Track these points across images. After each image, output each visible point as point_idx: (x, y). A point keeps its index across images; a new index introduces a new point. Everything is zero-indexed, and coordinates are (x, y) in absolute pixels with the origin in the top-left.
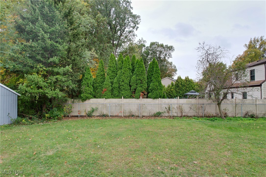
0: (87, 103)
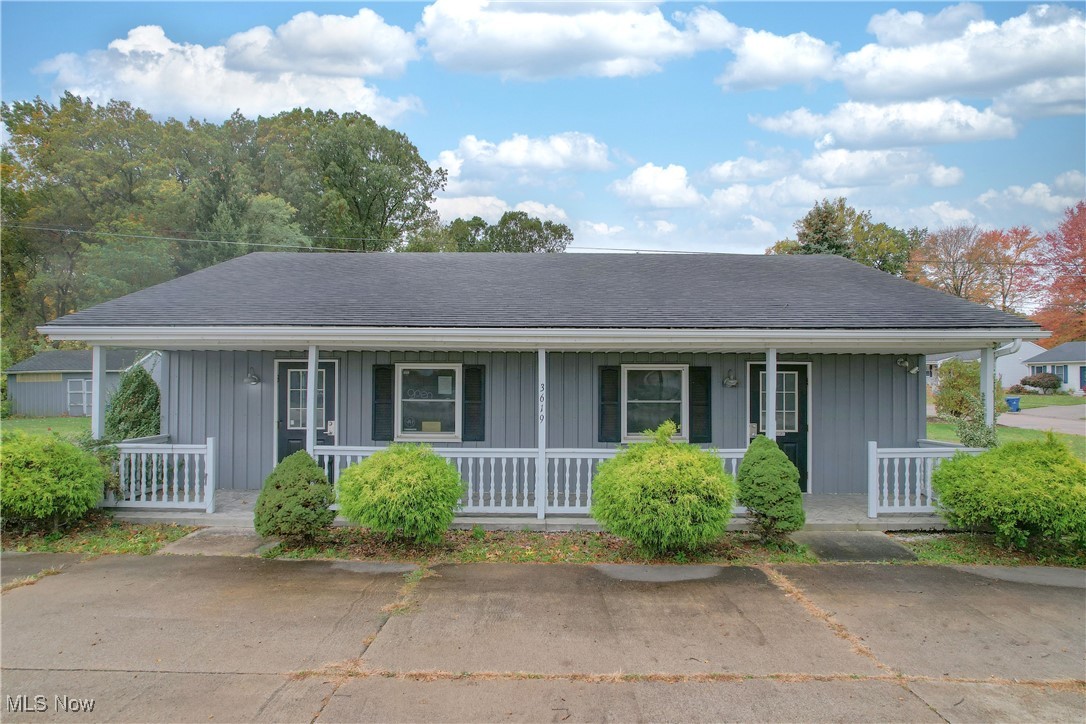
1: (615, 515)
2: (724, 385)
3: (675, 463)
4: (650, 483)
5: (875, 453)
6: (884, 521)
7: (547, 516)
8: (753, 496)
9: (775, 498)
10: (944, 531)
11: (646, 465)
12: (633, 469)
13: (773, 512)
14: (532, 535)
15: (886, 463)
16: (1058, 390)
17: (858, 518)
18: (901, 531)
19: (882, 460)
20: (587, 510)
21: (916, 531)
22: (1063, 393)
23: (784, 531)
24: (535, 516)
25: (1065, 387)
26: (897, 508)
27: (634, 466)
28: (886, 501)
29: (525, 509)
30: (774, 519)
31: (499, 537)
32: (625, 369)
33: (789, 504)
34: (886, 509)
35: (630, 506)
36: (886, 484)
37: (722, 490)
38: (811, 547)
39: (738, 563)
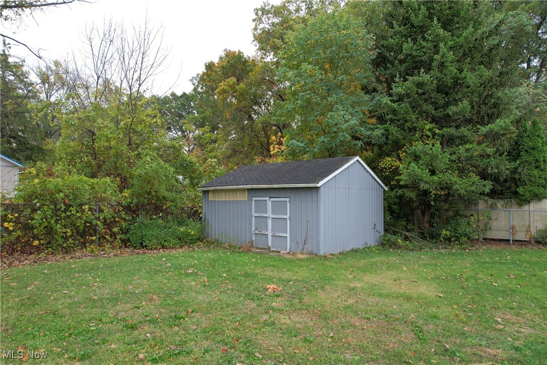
0: (532, 209)
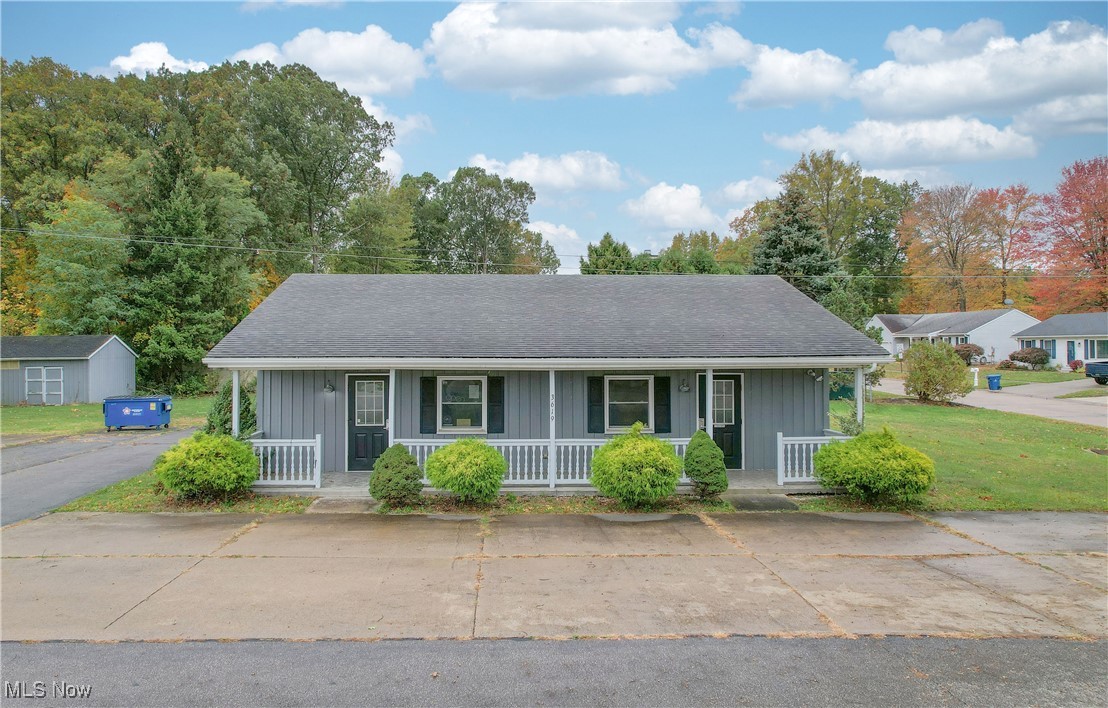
1: (606, 481)
2: (680, 390)
3: (643, 449)
4: (628, 461)
5: (782, 441)
6: (787, 487)
7: (556, 486)
8: (693, 470)
9: (707, 471)
10: (827, 494)
11: (625, 450)
12: (617, 453)
13: (707, 480)
14: (549, 498)
15: (789, 447)
16: (1047, 366)
17: (770, 486)
18: (798, 494)
19: (786, 445)
20: (585, 481)
21: (808, 494)
22: (1051, 369)
23: (714, 492)
24: (548, 486)
25: (1053, 363)
26: (797, 479)
27: (618, 451)
28: (789, 474)
29: (541, 481)
30: (707, 484)
31: (527, 499)
32: (607, 379)
33: (717, 475)
34: (790, 479)
35: (615, 475)
36: (789, 462)
37: (672, 465)
38: (732, 503)
39: (684, 512)
